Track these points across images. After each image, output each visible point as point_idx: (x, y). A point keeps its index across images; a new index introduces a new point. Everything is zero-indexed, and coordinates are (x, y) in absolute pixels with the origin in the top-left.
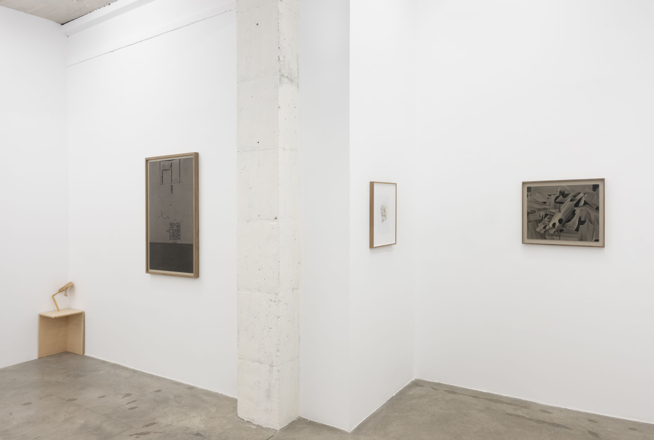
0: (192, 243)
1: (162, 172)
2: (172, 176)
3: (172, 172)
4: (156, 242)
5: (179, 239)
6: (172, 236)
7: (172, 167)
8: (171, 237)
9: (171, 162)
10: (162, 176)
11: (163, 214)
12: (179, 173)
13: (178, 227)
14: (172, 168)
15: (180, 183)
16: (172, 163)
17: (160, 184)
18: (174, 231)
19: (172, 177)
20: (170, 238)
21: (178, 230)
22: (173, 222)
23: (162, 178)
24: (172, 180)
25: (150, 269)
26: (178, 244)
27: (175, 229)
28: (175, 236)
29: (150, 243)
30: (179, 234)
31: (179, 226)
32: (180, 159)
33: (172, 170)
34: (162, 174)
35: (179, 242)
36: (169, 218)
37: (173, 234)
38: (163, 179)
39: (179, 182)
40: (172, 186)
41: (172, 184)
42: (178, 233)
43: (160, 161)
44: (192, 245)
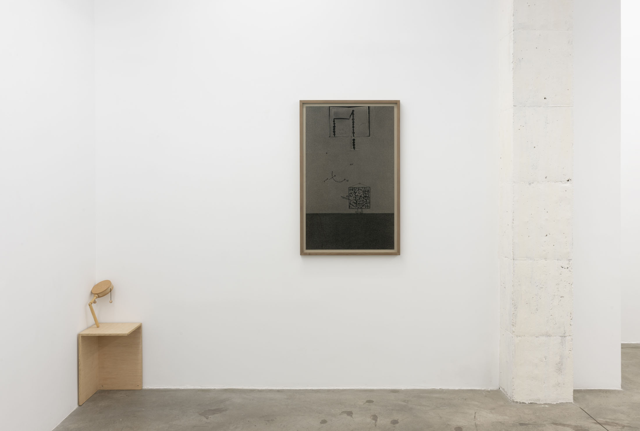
0: (392, 213)
1: (334, 121)
2: (353, 127)
3: (353, 122)
4: (321, 212)
5: (368, 207)
6: (354, 204)
7: (354, 115)
8: (351, 206)
9: (351, 109)
10: (334, 127)
11: (335, 176)
12: (367, 124)
13: (366, 192)
14: (353, 117)
15: (369, 137)
16: (353, 111)
17: (330, 137)
18: (357, 198)
19: (354, 129)
20: (349, 207)
21: (366, 197)
22: (354, 187)
23: (334, 129)
24: (354, 133)
25: (307, 248)
26: (365, 214)
27: (360, 195)
28: (359, 204)
29: (307, 215)
30: (368, 201)
31: (368, 191)
32: (369, 107)
33: (353, 119)
34: (334, 124)
35: (366, 211)
36: (348, 181)
37: (356, 202)
38: (336, 130)
39: (368, 134)
40: (354, 140)
41: (354, 138)
42: (364, 200)
43: (329, 107)
44: (393, 214)
